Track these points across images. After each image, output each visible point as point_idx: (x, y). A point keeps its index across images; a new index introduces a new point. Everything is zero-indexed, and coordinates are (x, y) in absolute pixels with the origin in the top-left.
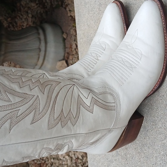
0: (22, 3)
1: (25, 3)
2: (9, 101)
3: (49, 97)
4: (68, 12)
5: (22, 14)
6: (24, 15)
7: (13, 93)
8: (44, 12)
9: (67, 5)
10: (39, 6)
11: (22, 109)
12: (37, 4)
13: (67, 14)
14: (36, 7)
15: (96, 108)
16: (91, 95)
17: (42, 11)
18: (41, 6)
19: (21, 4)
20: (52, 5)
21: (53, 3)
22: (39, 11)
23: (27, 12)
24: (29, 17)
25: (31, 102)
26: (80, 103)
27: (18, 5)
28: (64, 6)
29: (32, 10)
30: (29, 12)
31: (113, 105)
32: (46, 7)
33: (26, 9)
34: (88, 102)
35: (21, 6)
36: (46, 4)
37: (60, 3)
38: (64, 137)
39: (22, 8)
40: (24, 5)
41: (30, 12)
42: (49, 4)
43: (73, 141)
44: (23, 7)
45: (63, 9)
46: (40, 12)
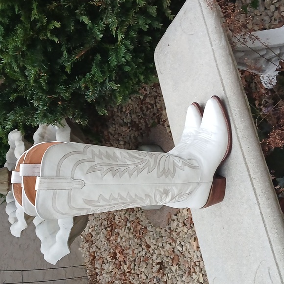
0: (110, 130)
1: (114, 129)
2: (135, 161)
3: (155, 161)
4: (167, 128)
5: (112, 143)
6: (115, 144)
7: (136, 158)
8: (138, 135)
9: (164, 121)
10: (132, 129)
11: (142, 166)
12: (129, 128)
13: (166, 131)
14: (128, 131)
15: (186, 168)
16: (181, 160)
17: (136, 134)
18: (134, 129)
19: (109, 132)
20: (147, 124)
21: (148, 122)
22: (132, 135)
23: (118, 140)
24: (121, 145)
25: (146, 163)
26: (175, 165)
27: (106, 133)
28: (161, 123)
29: (124, 135)
30: (120, 138)
31: (197, 166)
32: (141, 129)
33: (116, 136)
34: (180, 164)
35: (109, 134)
36: (140, 125)
37: (156, 121)
38: (167, 184)
39: (111, 137)
40: (113, 132)
41: (122, 139)
42: (144, 124)
43: (174, 188)
44: (112, 135)
45: (161, 126)
46: (134, 136)
